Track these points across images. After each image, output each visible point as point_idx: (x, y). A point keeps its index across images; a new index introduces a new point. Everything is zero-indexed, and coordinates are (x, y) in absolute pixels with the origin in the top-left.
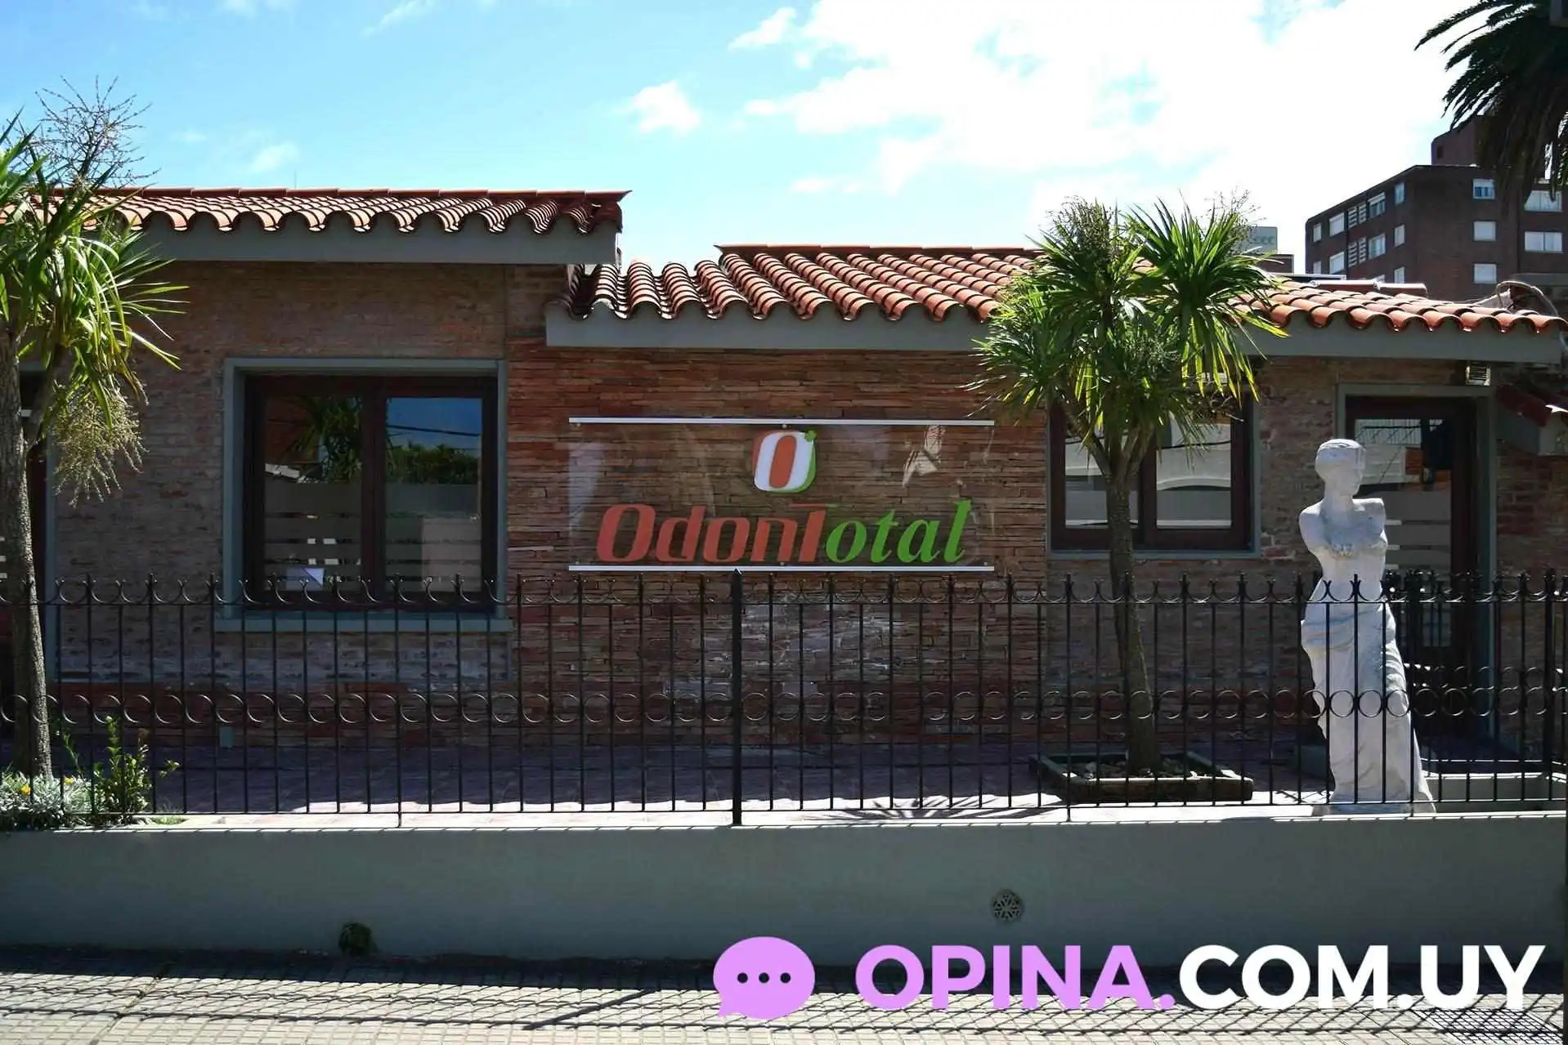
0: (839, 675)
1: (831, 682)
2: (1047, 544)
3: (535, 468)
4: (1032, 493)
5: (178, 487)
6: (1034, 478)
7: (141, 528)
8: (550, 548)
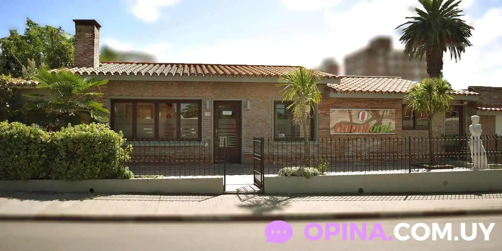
0: (371, 151)
1: (369, 152)
2: (401, 129)
3: (324, 117)
4: (399, 121)
5: (264, 120)
6: (400, 118)
7: (258, 127)
8: (326, 130)
